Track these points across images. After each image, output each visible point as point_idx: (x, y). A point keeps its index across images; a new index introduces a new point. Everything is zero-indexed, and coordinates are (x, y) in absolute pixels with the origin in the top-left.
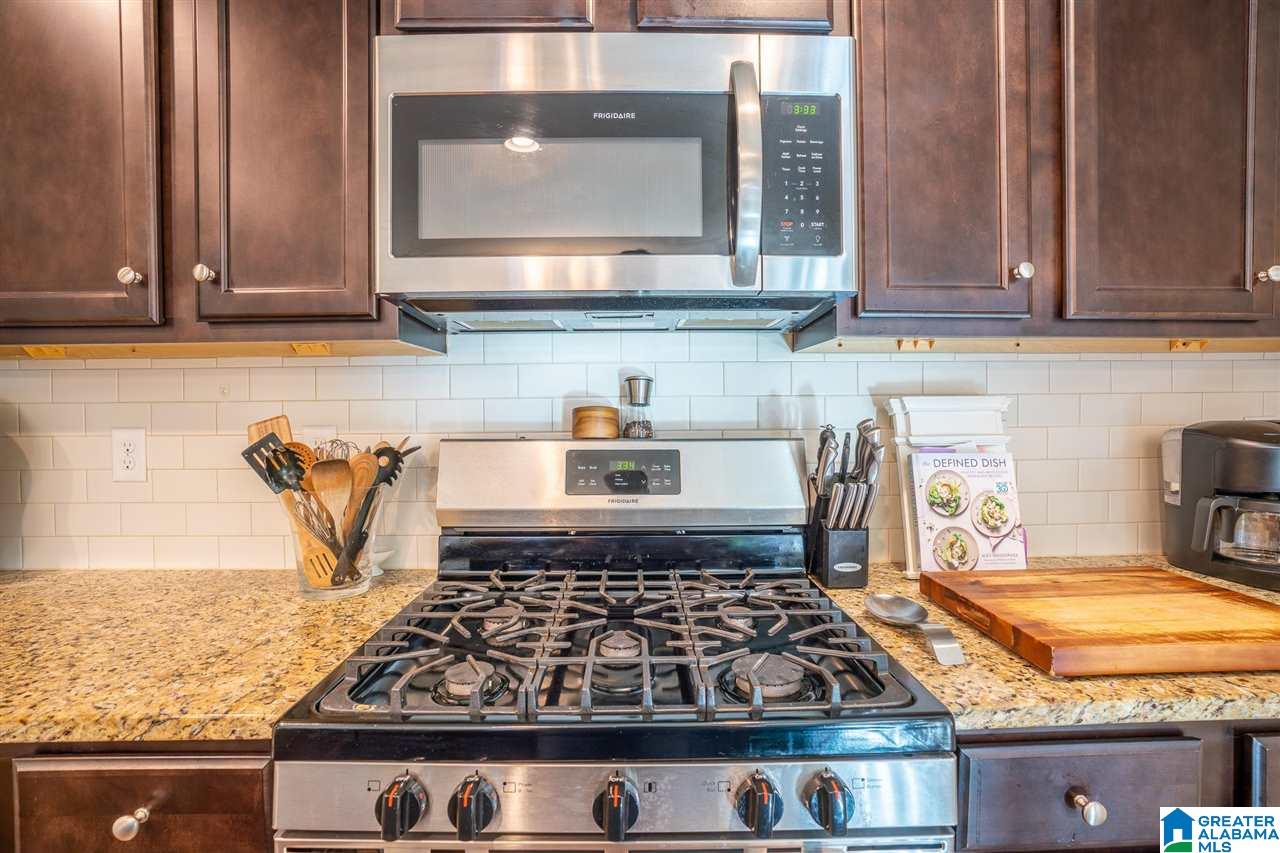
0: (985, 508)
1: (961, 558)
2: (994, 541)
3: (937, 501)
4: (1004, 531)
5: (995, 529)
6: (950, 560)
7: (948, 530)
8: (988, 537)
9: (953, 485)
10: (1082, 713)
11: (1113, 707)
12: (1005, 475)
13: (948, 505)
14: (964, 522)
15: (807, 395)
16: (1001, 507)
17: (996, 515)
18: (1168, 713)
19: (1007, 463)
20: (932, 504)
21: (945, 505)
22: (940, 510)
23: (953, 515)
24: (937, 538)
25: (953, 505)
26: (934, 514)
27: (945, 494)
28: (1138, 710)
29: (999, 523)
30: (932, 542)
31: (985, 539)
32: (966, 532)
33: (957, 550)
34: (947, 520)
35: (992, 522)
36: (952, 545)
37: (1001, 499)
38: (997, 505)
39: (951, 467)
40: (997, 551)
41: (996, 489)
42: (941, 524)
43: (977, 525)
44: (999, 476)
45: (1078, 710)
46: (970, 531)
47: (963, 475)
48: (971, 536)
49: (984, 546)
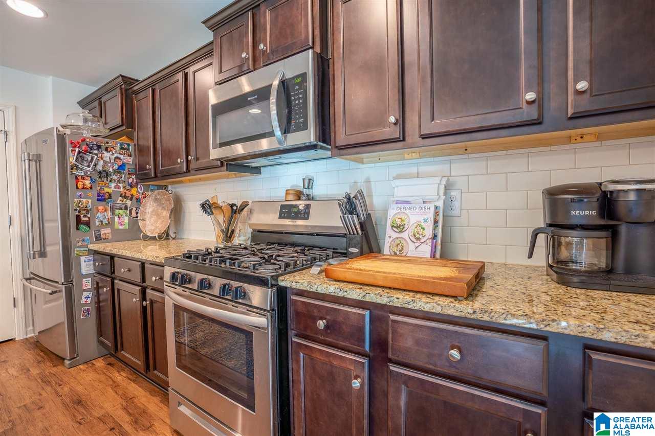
0: (416, 230)
1: (400, 251)
2: (417, 245)
3: (395, 225)
4: (423, 240)
5: (418, 239)
6: (396, 251)
7: (397, 238)
8: (414, 243)
9: (403, 218)
10: (317, 288)
11: (327, 287)
12: (428, 214)
13: (399, 228)
14: (405, 235)
15: (368, 181)
16: (424, 229)
17: (420, 233)
18: (345, 294)
19: (431, 208)
20: (392, 226)
21: (398, 227)
22: (395, 229)
23: (401, 232)
24: (392, 241)
25: (402, 227)
26: (392, 230)
27: (399, 222)
28: (335, 291)
29: (421, 237)
30: (389, 243)
31: (412, 243)
32: (404, 239)
33: (400, 247)
34: (397, 234)
35: (417, 236)
36: (398, 245)
37: (424, 225)
38: (422, 228)
39: (404, 211)
40: (417, 249)
41: (422, 221)
42: (395, 235)
43: (411, 237)
44: (425, 215)
45: (316, 286)
46: (407, 240)
47: (409, 214)
48: (407, 242)
49: (412, 246)
